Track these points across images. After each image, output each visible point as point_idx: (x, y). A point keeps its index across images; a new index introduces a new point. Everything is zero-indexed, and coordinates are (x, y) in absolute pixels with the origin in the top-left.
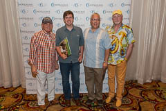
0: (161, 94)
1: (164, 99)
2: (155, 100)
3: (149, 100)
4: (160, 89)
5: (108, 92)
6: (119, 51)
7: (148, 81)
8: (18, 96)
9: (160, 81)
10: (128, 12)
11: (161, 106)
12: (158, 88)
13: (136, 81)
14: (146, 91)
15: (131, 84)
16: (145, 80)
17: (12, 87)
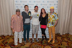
0: (69, 39)
1: (71, 41)
3: (65, 41)
4: (69, 37)
5: (49, 38)
7: (64, 34)
9: (69, 34)
10: (57, 7)
11: (70, 44)
13: (59, 34)
14: (63, 38)
15: (58, 35)
16: (63, 34)
17: (12, 35)
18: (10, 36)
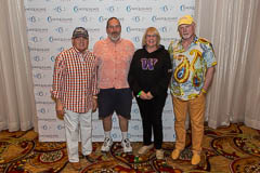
0: (243, 144)
1: (247, 152)
2: (234, 154)
3: (224, 154)
4: (243, 136)
6: (190, 79)
7: (224, 123)
8: (26, 144)
9: (243, 124)
11: (242, 164)
12: (240, 135)
14: (220, 139)
16: (219, 123)
17: (20, 130)
18: (14, 135)
